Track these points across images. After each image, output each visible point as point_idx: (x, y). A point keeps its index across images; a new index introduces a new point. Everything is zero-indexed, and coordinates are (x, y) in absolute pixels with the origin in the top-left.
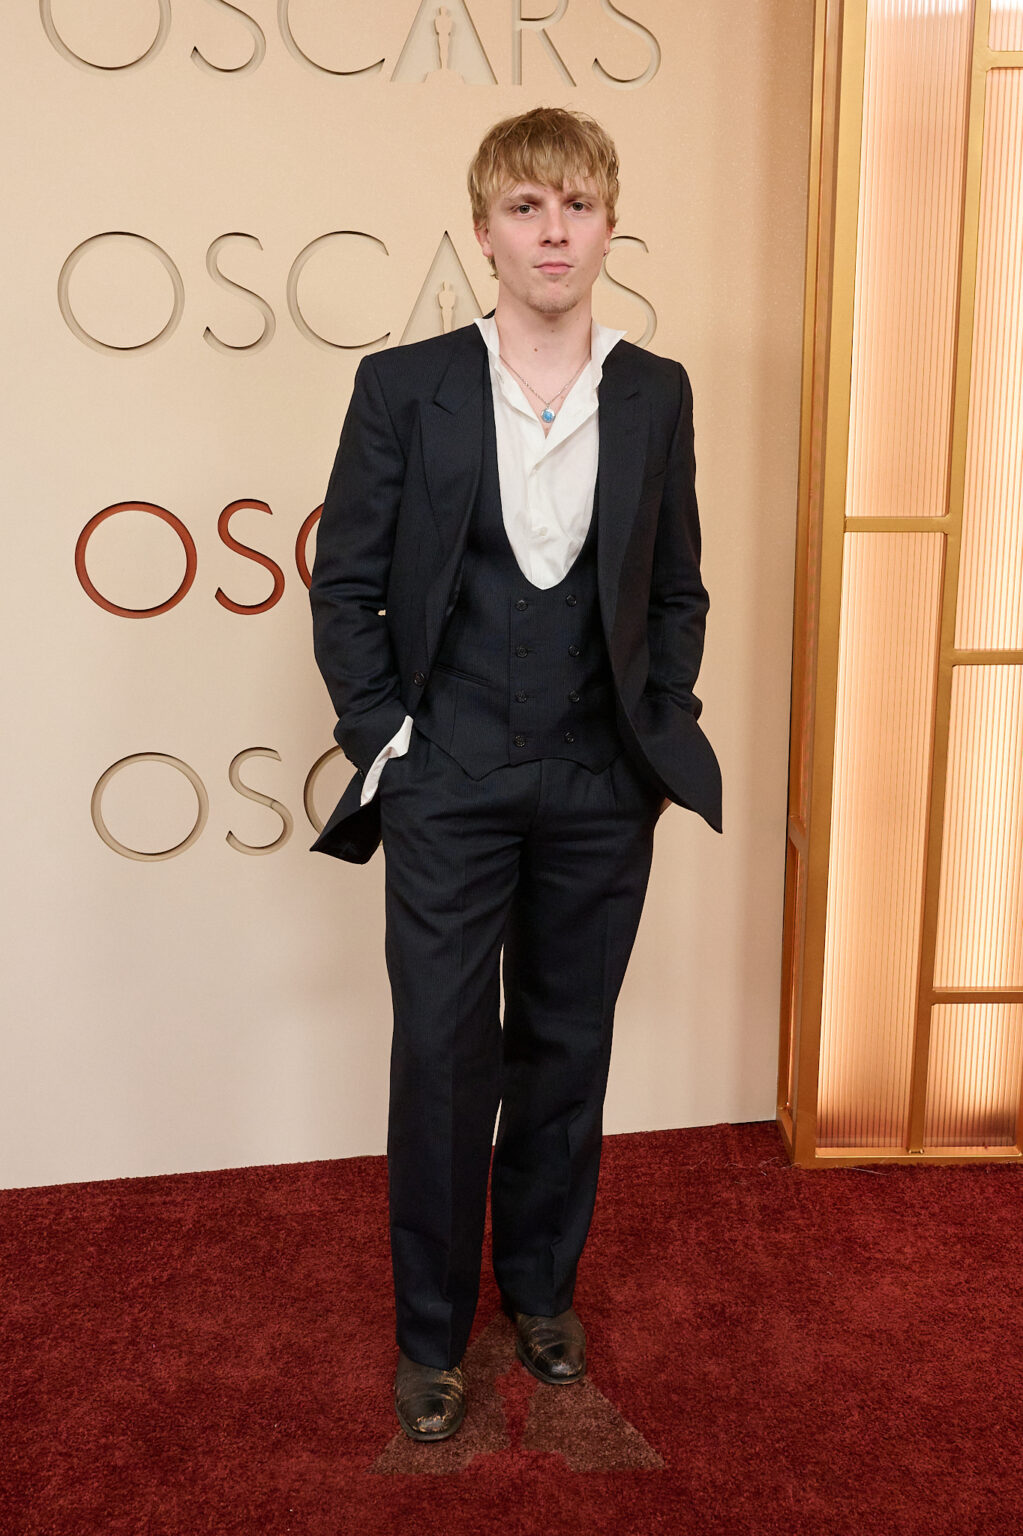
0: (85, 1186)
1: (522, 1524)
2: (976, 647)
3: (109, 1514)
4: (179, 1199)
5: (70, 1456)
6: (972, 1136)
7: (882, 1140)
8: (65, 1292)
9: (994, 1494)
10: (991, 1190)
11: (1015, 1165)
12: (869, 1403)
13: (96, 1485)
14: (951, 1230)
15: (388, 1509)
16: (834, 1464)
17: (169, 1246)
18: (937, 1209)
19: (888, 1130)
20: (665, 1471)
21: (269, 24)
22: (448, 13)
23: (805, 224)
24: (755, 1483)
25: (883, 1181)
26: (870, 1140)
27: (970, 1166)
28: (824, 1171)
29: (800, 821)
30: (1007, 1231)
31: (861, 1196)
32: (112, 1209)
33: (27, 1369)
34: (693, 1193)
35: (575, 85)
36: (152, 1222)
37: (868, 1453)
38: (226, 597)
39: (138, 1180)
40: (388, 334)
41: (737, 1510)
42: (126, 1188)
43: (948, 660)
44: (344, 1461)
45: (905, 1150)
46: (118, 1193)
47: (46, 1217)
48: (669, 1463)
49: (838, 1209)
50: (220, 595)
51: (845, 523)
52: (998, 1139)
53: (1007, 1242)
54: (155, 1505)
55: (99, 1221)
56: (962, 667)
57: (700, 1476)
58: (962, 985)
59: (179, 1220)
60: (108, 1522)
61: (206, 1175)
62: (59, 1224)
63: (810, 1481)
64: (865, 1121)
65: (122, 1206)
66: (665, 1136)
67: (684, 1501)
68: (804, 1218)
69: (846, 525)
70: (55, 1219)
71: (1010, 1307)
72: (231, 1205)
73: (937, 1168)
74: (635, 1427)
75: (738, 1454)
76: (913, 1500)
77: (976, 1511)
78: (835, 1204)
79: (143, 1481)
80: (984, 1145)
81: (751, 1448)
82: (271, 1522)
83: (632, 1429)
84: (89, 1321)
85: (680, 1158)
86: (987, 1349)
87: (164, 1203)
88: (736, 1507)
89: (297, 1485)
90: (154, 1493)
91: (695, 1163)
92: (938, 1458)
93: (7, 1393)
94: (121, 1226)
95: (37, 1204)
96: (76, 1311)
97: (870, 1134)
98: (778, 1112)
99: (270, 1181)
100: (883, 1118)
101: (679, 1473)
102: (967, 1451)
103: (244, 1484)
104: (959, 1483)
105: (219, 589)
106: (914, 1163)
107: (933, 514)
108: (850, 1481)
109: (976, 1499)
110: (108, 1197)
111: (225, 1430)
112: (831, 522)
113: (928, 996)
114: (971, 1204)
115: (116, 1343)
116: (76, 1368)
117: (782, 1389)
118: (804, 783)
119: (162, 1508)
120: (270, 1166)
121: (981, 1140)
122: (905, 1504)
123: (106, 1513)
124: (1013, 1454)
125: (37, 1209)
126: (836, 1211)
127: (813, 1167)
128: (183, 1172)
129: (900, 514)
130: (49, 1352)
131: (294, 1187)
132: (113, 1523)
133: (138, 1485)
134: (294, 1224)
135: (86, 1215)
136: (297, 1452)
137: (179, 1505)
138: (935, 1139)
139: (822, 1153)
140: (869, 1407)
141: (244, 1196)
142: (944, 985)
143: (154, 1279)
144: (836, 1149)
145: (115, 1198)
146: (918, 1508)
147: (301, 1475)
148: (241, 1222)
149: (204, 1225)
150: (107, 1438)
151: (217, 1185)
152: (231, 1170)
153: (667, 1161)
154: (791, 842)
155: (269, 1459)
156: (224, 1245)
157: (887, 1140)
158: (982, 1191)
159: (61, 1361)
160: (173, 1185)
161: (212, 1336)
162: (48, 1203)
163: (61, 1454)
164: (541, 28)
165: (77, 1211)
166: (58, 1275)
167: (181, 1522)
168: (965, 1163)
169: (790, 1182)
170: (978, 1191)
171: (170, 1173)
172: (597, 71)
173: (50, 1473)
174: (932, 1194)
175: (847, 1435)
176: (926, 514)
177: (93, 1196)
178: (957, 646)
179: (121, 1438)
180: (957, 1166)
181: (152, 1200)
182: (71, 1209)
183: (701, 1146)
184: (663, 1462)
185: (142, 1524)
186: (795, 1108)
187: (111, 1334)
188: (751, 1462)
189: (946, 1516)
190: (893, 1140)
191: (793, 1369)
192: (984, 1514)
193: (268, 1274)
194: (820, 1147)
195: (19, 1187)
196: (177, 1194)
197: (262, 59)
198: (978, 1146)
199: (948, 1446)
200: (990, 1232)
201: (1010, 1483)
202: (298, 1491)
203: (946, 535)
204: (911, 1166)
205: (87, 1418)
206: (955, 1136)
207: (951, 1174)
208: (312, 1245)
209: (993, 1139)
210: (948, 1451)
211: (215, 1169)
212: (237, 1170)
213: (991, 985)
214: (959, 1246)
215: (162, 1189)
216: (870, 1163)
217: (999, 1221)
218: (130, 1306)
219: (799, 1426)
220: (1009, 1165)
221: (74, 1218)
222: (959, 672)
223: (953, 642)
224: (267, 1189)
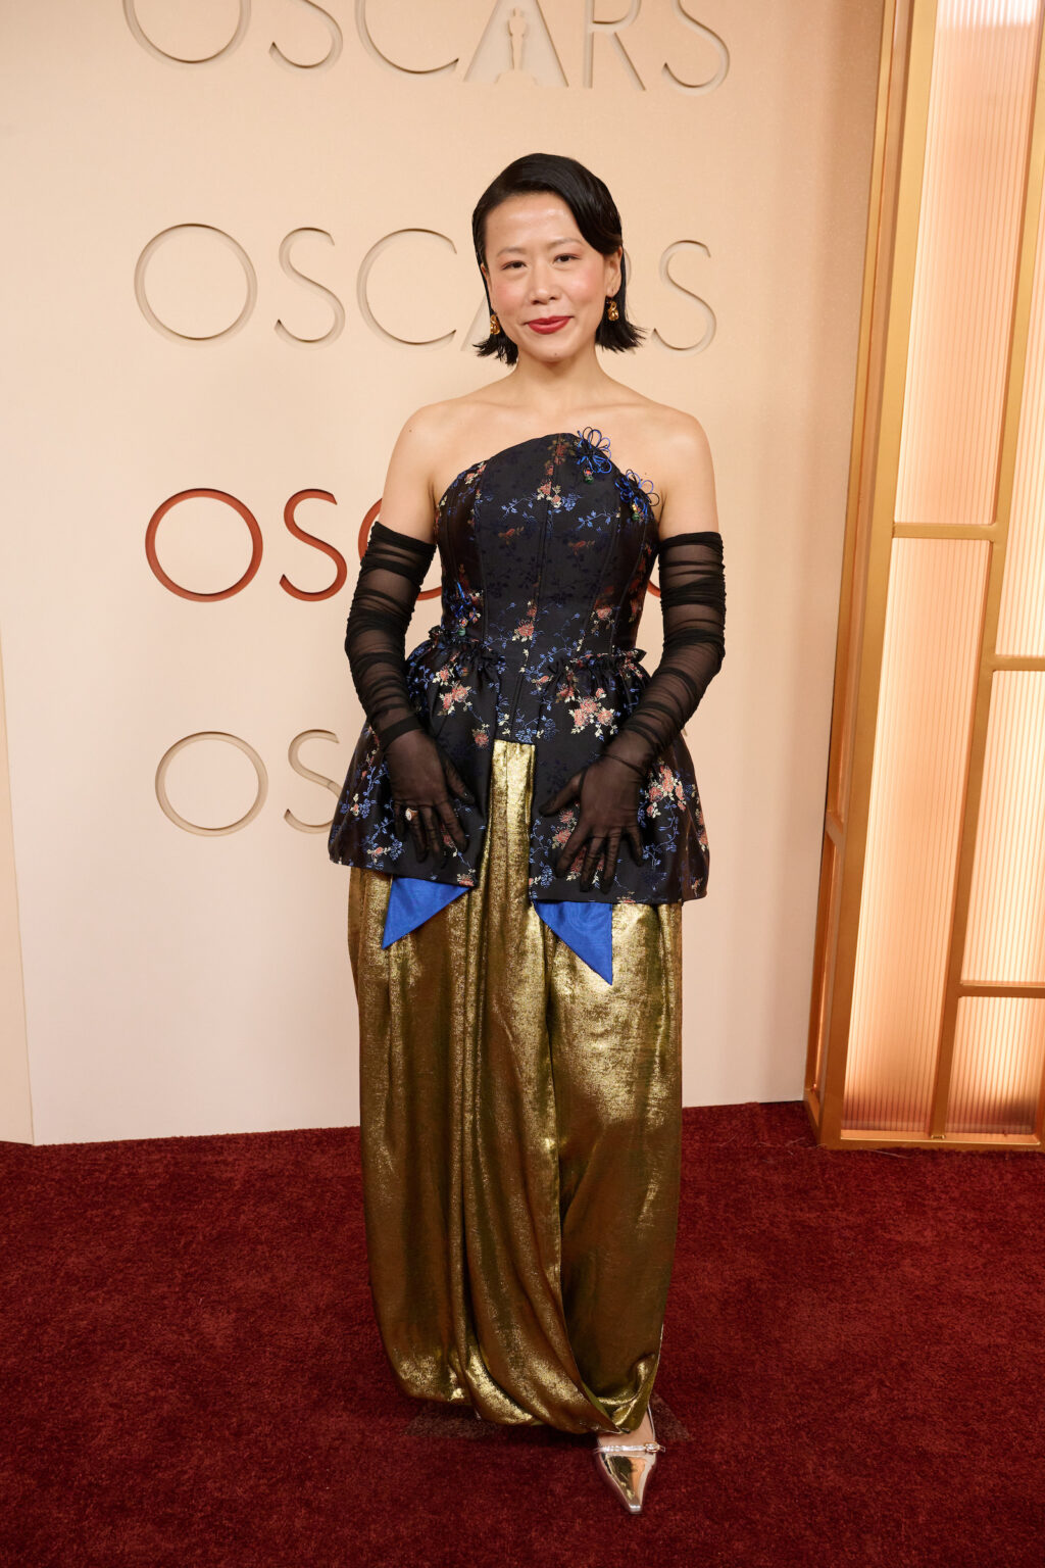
0: (141, 1143)
1: (551, 1491)
2: (1016, 653)
3: (157, 1466)
4: (230, 1159)
5: (121, 1407)
6: (993, 1123)
7: (905, 1124)
8: (121, 1246)
9: (1007, 1477)
10: (1010, 1176)
11: (1034, 1152)
12: (888, 1384)
13: (144, 1436)
14: (970, 1215)
15: (423, 1471)
16: (853, 1442)
17: (219, 1204)
18: (956, 1194)
19: (911, 1116)
20: (690, 1443)
21: (346, 21)
22: (522, 14)
23: (865, 232)
24: (777, 1458)
25: (905, 1164)
26: (894, 1124)
27: (990, 1152)
28: (848, 1152)
29: (837, 816)
30: (1025, 1217)
31: (883, 1178)
32: (166, 1166)
33: (82, 1320)
34: (721, 1170)
35: (644, 88)
36: (204, 1181)
37: (887, 1433)
38: (289, 584)
39: (192, 1139)
40: (455, 331)
41: (759, 1484)
42: (180, 1147)
43: (988, 664)
44: (381, 1421)
45: (926, 1135)
46: (172, 1151)
47: (101, 1172)
48: (694, 1435)
49: (861, 1190)
50: (284, 581)
51: (894, 528)
52: (1018, 1127)
53: (1025, 1229)
54: (201, 1459)
55: (153, 1176)
56: (1002, 672)
57: (723, 1450)
58: (988, 979)
59: (231, 1178)
60: (155, 1474)
61: (257, 1136)
62: (115, 1180)
63: (829, 1459)
64: (889, 1105)
65: (176, 1164)
66: (696, 1113)
67: (707, 1473)
68: (828, 1198)
69: (895, 531)
70: (111, 1174)
71: (1026, 1293)
72: (280, 1166)
73: (958, 1153)
74: (664, 1399)
75: (759, 1428)
76: (928, 1481)
77: (990, 1494)
78: (858, 1186)
79: (189, 1435)
80: (1003, 1132)
81: (774, 1422)
82: (310, 1479)
83: (660, 1400)
84: (142, 1275)
85: (710, 1136)
86: (1003, 1334)
87: (217, 1162)
88: (758, 1481)
89: (337, 1442)
90: (199, 1447)
91: (724, 1141)
92: (954, 1440)
93: (62, 1343)
94: (175, 1183)
95: (96, 1160)
96: (129, 1264)
97: (894, 1118)
98: (805, 1091)
99: (318, 1143)
100: (907, 1104)
101: (703, 1445)
102: (982, 1433)
103: (286, 1441)
104: (974, 1465)
105: (284, 576)
106: (935, 1148)
107: (980, 522)
108: (868, 1460)
109: (990, 1482)
110: (163, 1154)
111: (268, 1387)
112: (879, 527)
113: (956, 989)
114: (990, 1190)
115: (166, 1298)
116: (128, 1320)
117: (804, 1366)
118: (843, 779)
119: (207, 1462)
120: (317, 1130)
121: (1001, 1127)
122: (921, 1484)
123: (154, 1464)
124: (1027, 1439)
125: (95, 1164)
126: (859, 1193)
127: (836, 1148)
128: (235, 1132)
129: (948, 522)
130: (103, 1305)
131: (340, 1150)
132: (160, 1475)
133: (185, 1438)
134: (340, 1187)
135: (141, 1171)
136: (337, 1411)
137: (223, 1460)
138: (956, 1125)
139: (848, 1135)
140: (886, 1386)
141: (292, 1158)
142: (971, 978)
143: (204, 1237)
144: (860, 1132)
145: (169, 1155)
146: (934, 1489)
147: (341, 1434)
148: (288, 1184)
149: (253, 1185)
150: (157, 1391)
151: (267, 1146)
152: (281, 1132)
153: (697, 1138)
154: (828, 837)
155: (310, 1416)
156: (272, 1205)
157: (911, 1124)
158: (1001, 1179)
159: (113, 1313)
160: (225, 1145)
161: (258, 1294)
162: (106, 1159)
163: (111, 1405)
164: (613, 32)
165: (133, 1167)
166: (113, 1229)
167: (224, 1477)
168: (985, 1149)
169: (815, 1162)
170: (997, 1177)
171: (222, 1132)
172: (667, 74)
173: (101, 1424)
174: (952, 1178)
175: (867, 1413)
176: (973, 522)
177: (149, 1154)
178: (997, 652)
179: (170, 1391)
180: (977, 1152)
181: (204, 1159)
182: (128, 1165)
183: (731, 1124)
184: (688, 1434)
185: (186, 1476)
186: (822, 1091)
187: (163, 1289)
188: (773, 1437)
189: (961, 1498)
190: (916, 1124)
191: (815, 1347)
192: (999, 1497)
193: (313, 1236)
194: (845, 1128)
195: (78, 1142)
196: (229, 1154)
197: (339, 56)
198: (998, 1133)
199: (964, 1429)
200: (1008, 1219)
201: (1023, 1467)
202: (337, 1449)
203: (992, 543)
204: (933, 1151)
205: (138, 1371)
206: (976, 1122)
207: (971, 1160)
208: (356, 1209)
209: (1012, 1127)
210: (964, 1433)
211: (265, 1131)
212: (286, 1132)
213: (1017, 980)
214: (978, 1231)
215: (214, 1149)
216: (893, 1146)
217: (1016, 1208)
218: (181, 1262)
219: (819, 1403)
220: (1027, 1153)
221: (130, 1174)
222: (999, 677)
223: (993, 647)
224: (315, 1152)
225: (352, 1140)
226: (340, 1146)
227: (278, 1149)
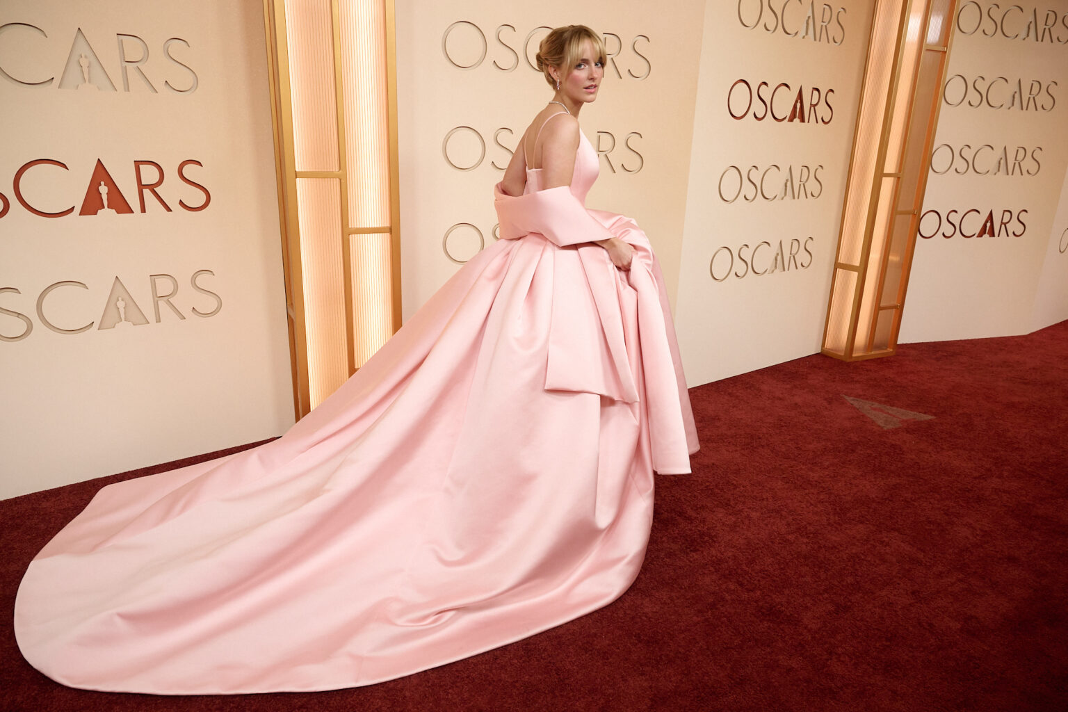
2: (358, 227)
43: (347, 233)
56: (353, 235)
69: (297, 175)
99: (44, 498)
107: (334, 171)
112: (290, 173)
129: (320, 170)
141: (30, 507)
152: (21, 497)
154: (290, 316)
156: (20, 531)
176: (331, 170)
178: (350, 227)
203: (340, 180)
222: (353, 238)
223: (348, 225)
224: (43, 501)
225: (64, 492)
226: (58, 496)
227: (20, 504)
